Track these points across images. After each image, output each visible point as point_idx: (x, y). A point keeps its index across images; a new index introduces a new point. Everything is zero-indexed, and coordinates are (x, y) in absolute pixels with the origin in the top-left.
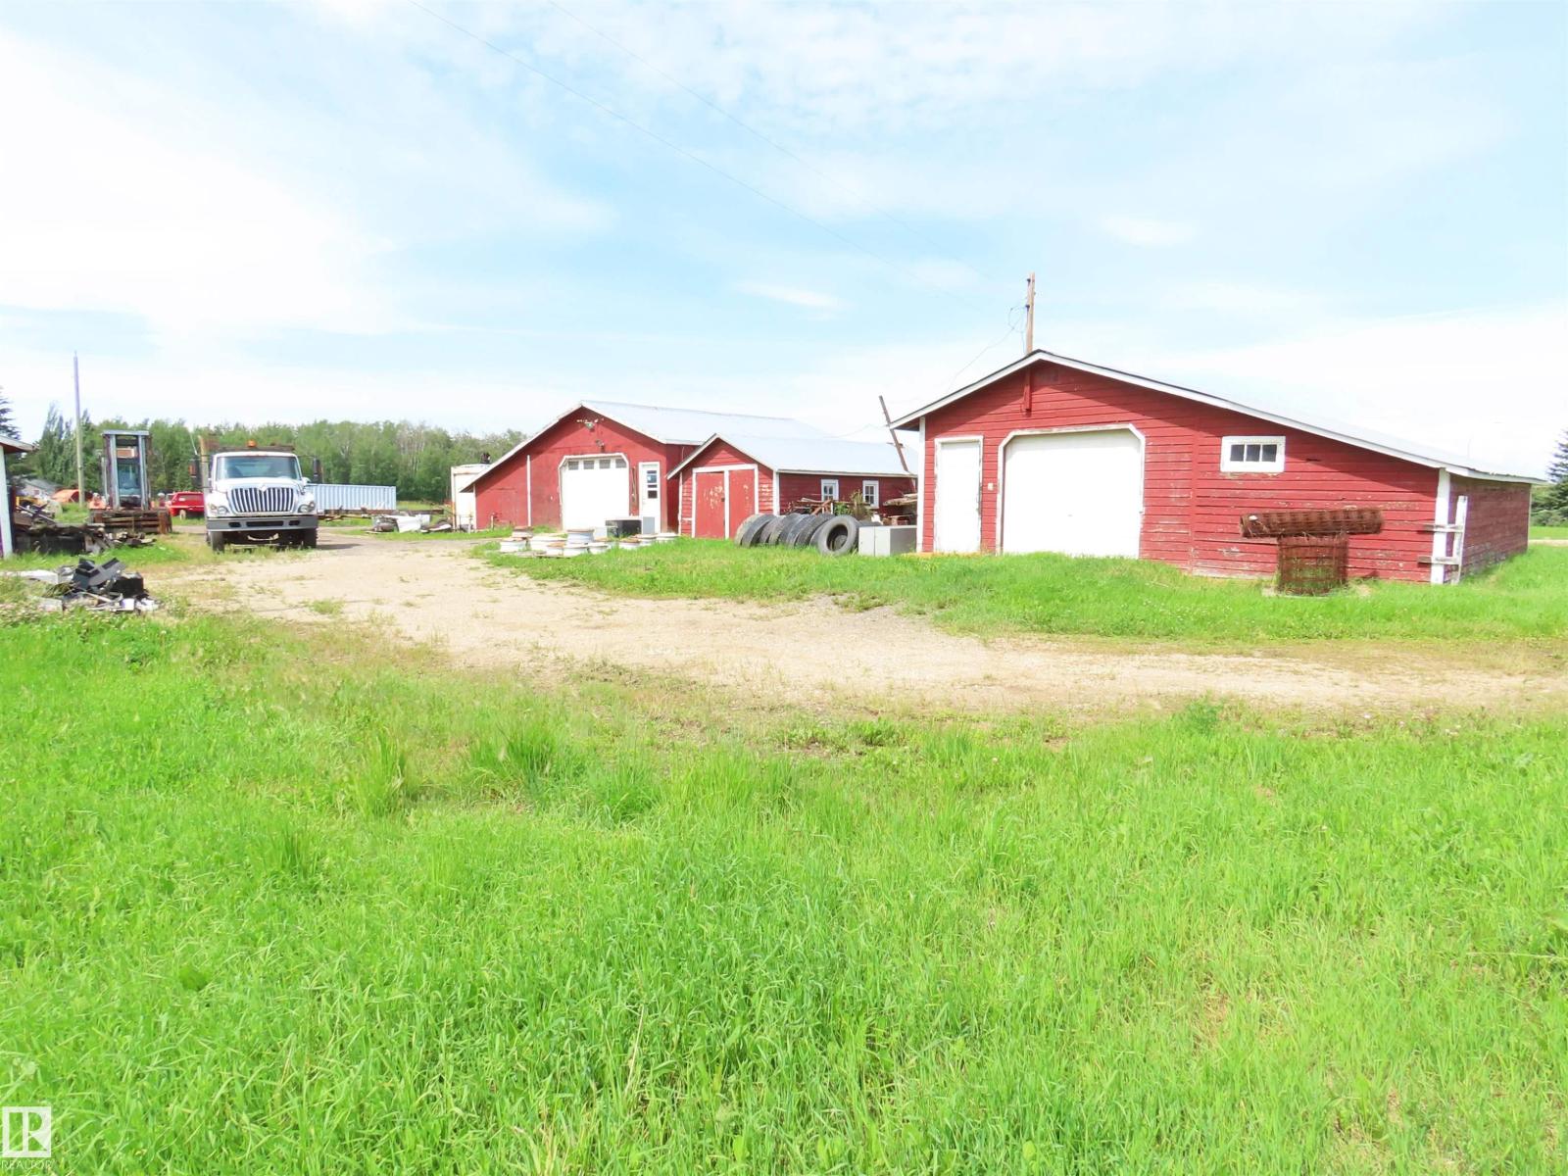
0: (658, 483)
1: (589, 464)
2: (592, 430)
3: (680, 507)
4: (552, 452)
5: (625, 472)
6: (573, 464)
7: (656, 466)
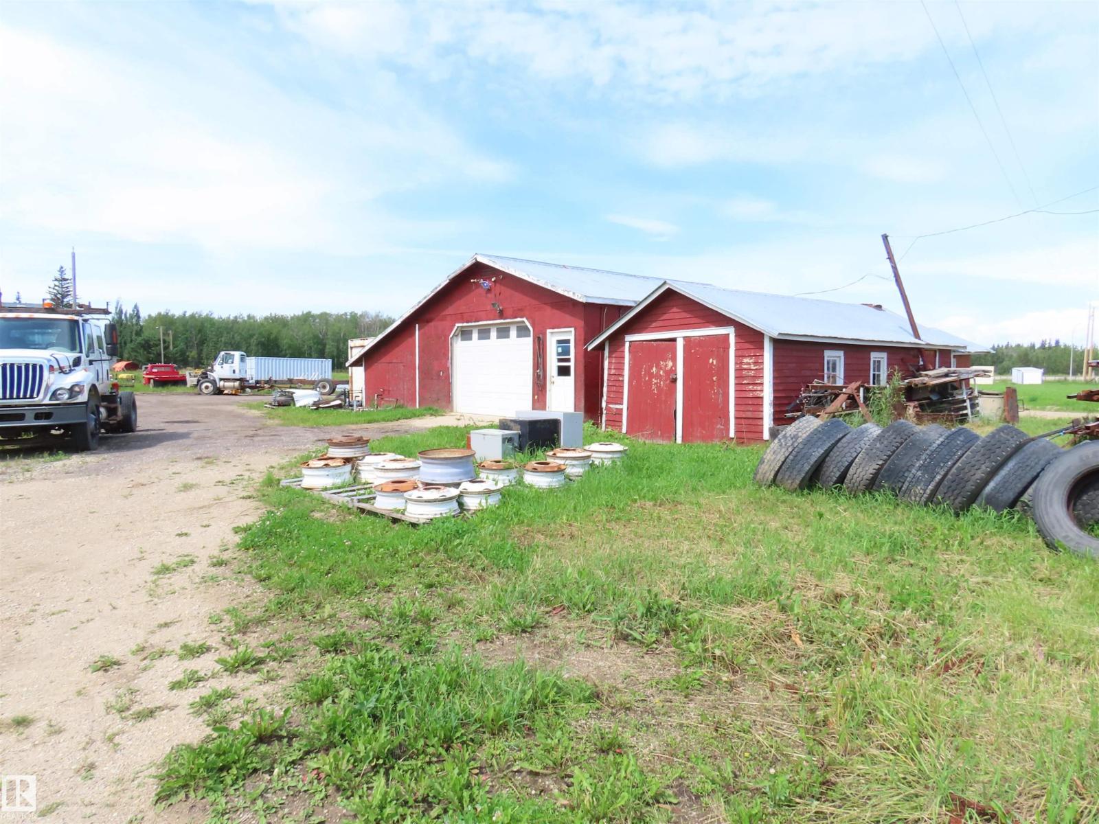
0: (572, 356)
1: (484, 333)
2: (489, 290)
3: (605, 389)
4: (442, 320)
5: (528, 343)
6: (466, 334)
7: (569, 334)
